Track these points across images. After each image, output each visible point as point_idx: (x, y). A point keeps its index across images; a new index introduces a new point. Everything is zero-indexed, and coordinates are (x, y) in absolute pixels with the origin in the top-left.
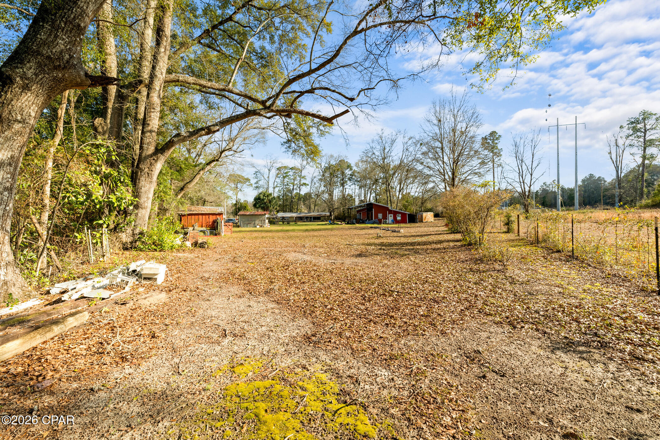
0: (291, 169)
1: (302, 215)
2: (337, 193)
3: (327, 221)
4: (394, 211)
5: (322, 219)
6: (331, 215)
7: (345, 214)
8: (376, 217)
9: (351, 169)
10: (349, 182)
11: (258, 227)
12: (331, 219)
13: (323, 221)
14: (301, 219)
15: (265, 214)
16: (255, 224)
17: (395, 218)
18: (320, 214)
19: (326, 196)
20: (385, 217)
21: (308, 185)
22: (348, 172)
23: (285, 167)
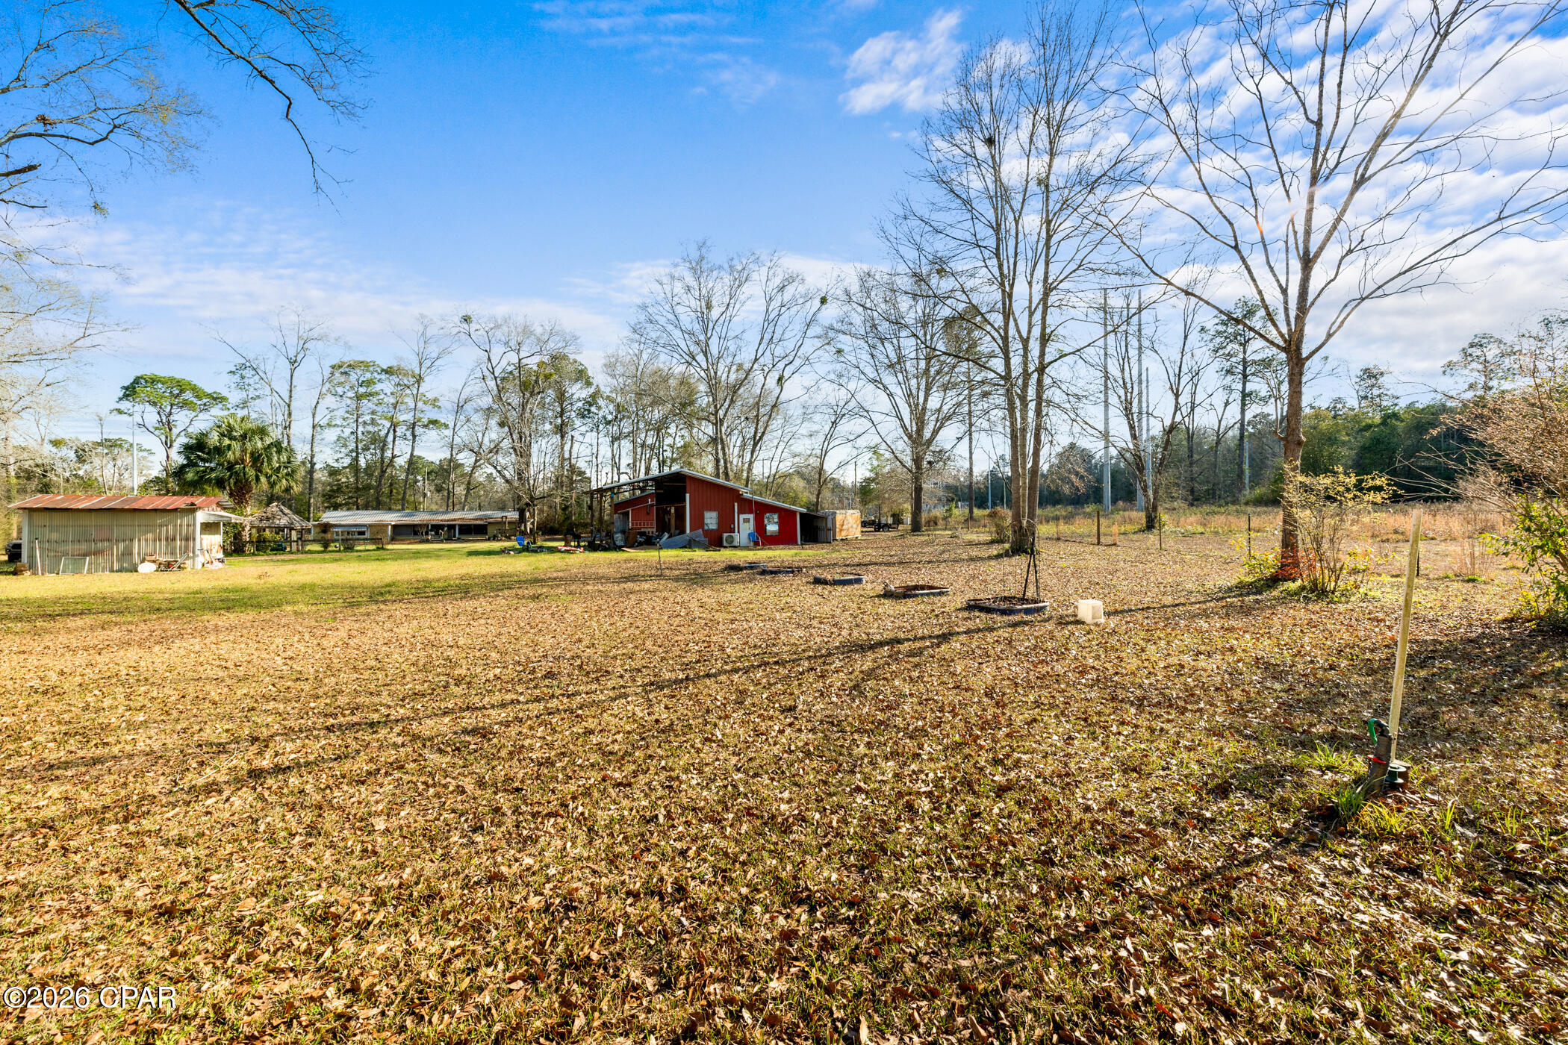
0: (386, 372)
1: (417, 519)
2: (543, 454)
3: (508, 538)
4: (758, 504)
5: (492, 531)
6: (522, 519)
7: (568, 518)
8: (698, 522)
9: (589, 384)
10: (578, 422)
11: (147, 568)
12: (523, 533)
13: (494, 538)
14: (416, 533)
15: (192, 509)
16: (128, 553)
17: (760, 527)
18: (486, 517)
19: (507, 460)
20: (727, 524)
21: (446, 426)
22: (578, 392)
23: (366, 365)
